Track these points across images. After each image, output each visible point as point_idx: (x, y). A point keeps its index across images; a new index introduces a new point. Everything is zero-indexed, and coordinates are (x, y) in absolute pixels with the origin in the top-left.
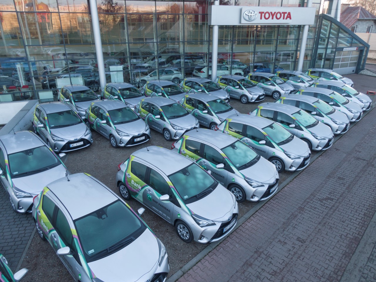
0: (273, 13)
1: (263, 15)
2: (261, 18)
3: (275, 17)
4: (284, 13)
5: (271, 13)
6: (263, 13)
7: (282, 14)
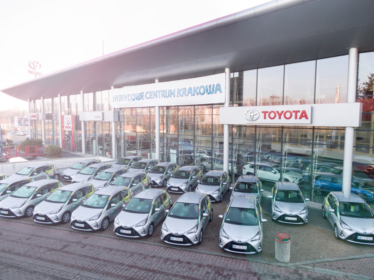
0: (280, 112)
1: (267, 114)
2: (265, 118)
3: (282, 116)
4: (296, 112)
5: (278, 112)
6: (267, 112)
7: (293, 113)
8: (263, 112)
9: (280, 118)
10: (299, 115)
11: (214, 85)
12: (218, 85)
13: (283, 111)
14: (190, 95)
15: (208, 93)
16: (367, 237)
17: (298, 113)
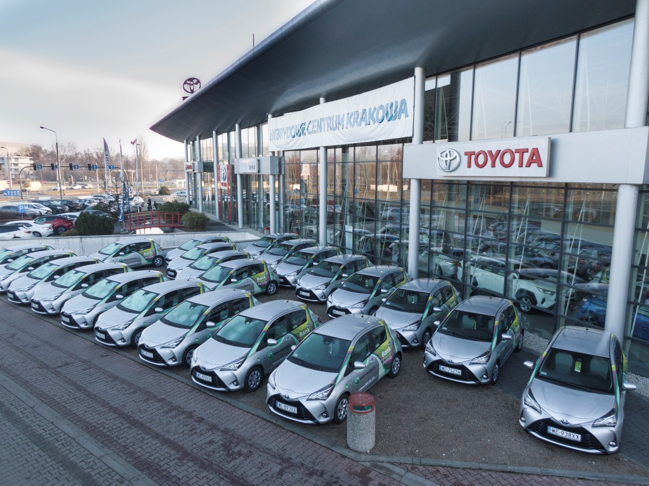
0: (494, 153)
1: (473, 157)
2: (469, 166)
3: (498, 161)
4: (522, 152)
5: (490, 152)
6: (473, 153)
7: (515, 154)
8: (466, 154)
9: (493, 165)
10: (526, 156)
11: (397, 102)
12: (404, 102)
13: (500, 151)
14: (363, 123)
15: (388, 119)
16: (568, 433)
17: (525, 154)
